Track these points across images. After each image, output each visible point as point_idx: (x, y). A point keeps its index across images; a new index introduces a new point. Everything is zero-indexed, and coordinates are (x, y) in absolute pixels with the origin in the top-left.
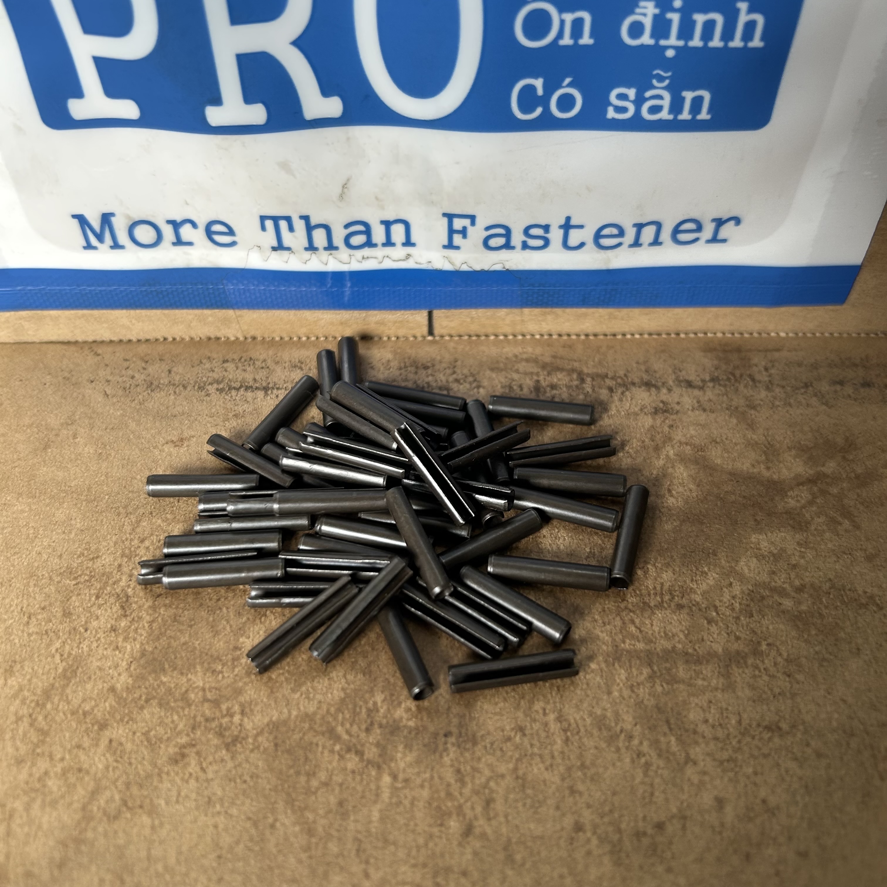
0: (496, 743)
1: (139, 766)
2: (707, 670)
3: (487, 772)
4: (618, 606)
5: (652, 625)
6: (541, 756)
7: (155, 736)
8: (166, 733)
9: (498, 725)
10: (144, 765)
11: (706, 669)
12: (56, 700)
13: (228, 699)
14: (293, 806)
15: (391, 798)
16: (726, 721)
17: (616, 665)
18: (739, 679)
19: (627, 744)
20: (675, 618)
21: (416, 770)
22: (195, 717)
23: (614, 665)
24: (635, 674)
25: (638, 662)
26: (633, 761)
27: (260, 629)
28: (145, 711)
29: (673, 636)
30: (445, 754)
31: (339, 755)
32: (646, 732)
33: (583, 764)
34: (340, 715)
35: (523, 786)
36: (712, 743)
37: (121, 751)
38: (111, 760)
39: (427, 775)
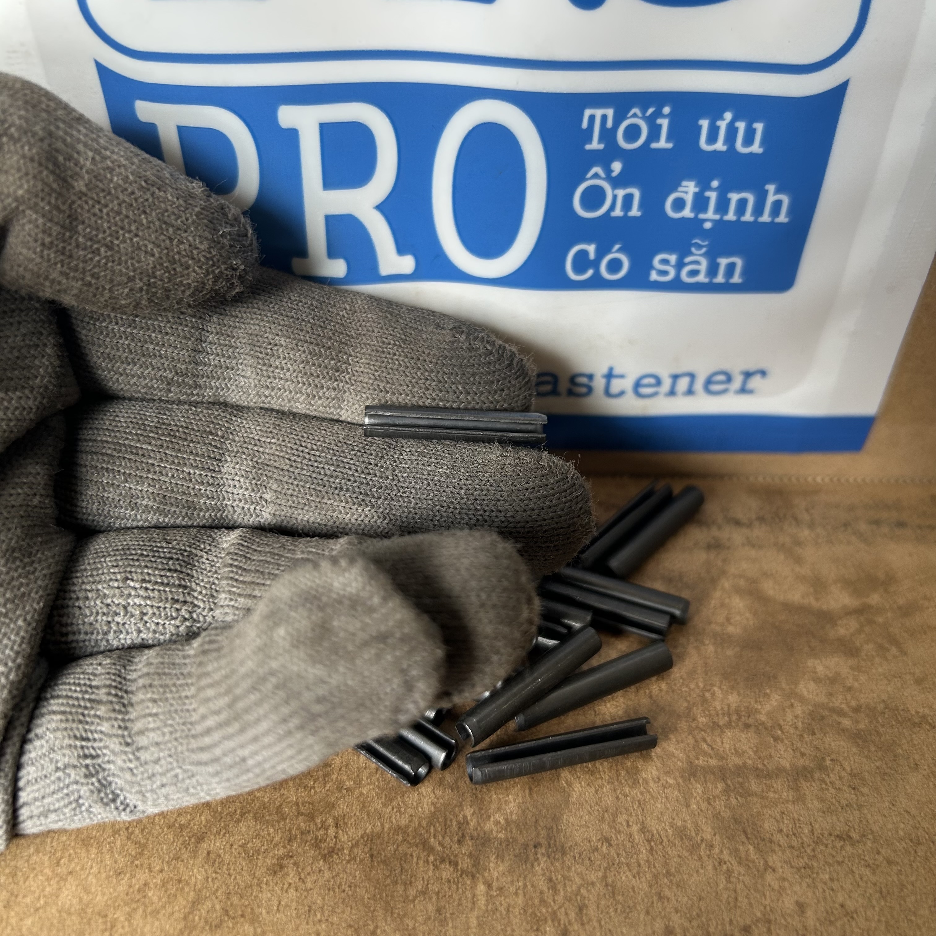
0: (585, 853)
1: (238, 877)
2: (778, 784)
3: (578, 881)
4: (690, 726)
5: (722, 742)
6: (627, 865)
7: (252, 848)
8: (263, 845)
9: (585, 836)
10: (243, 876)
11: (776, 782)
13: (321, 813)
14: (392, 913)
15: (487, 905)
16: (800, 830)
17: (692, 779)
18: (807, 792)
19: (708, 852)
20: (744, 736)
21: (509, 879)
22: (290, 830)
23: (690, 780)
24: (710, 788)
25: (712, 777)
26: (715, 868)
28: (241, 824)
29: (744, 752)
30: (536, 864)
31: (434, 865)
32: (726, 841)
33: (668, 872)
34: (432, 828)
35: (613, 893)
36: (788, 852)
37: (219, 863)
38: (209, 871)
39: (521, 884)
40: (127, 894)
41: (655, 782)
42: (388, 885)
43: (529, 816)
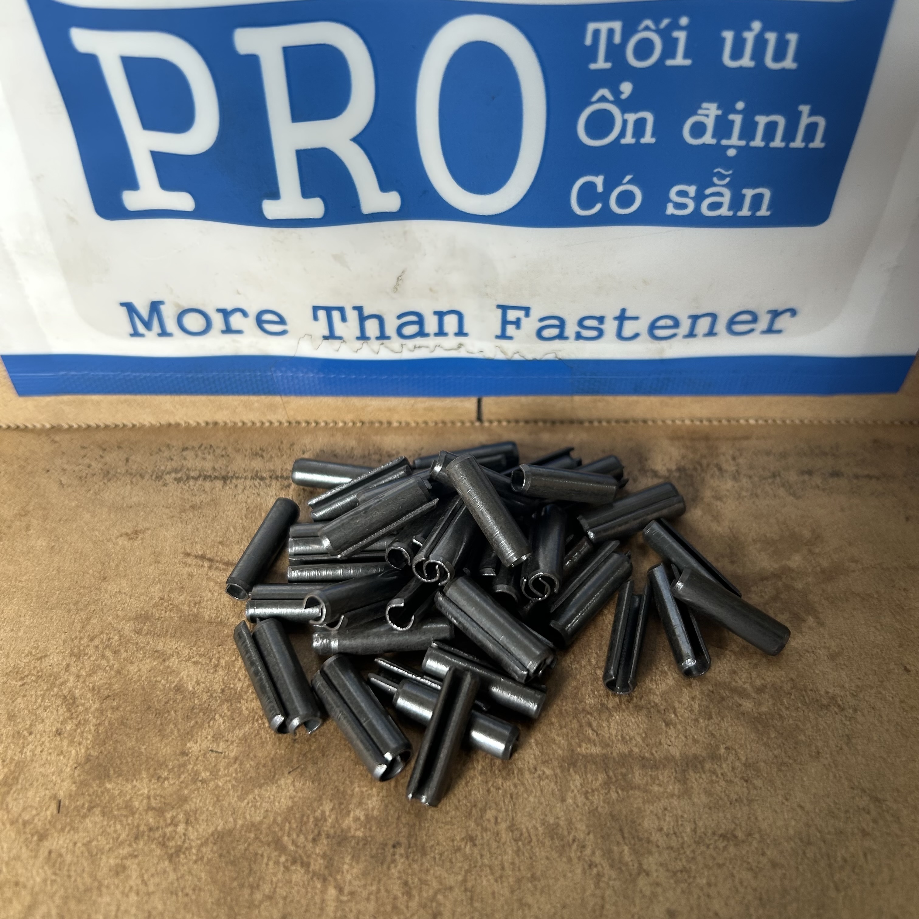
0: (446, 853)
1: (78, 879)
2: (665, 776)
3: (435, 885)
4: (576, 708)
5: (609, 727)
6: (491, 867)
7: (96, 846)
8: (108, 843)
9: (448, 835)
10: (82, 878)
11: (662, 774)
13: (173, 808)
15: (335, 912)
16: (681, 829)
17: (571, 770)
18: (695, 785)
19: (579, 854)
20: (633, 720)
21: (363, 882)
22: (138, 826)
23: (569, 771)
24: (590, 780)
25: (594, 767)
26: (584, 872)
27: (208, 734)
28: (87, 820)
29: (631, 739)
30: (393, 865)
31: (284, 867)
32: (599, 841)
33: (533, 875)
34: (287, 824)
35: (472, 899)
36: (665, 852)
37: (60, 863)
38: (49, 872)
39: (374, 888)
41: (531, 773)
42: (234, 888)
43: (392, 812)
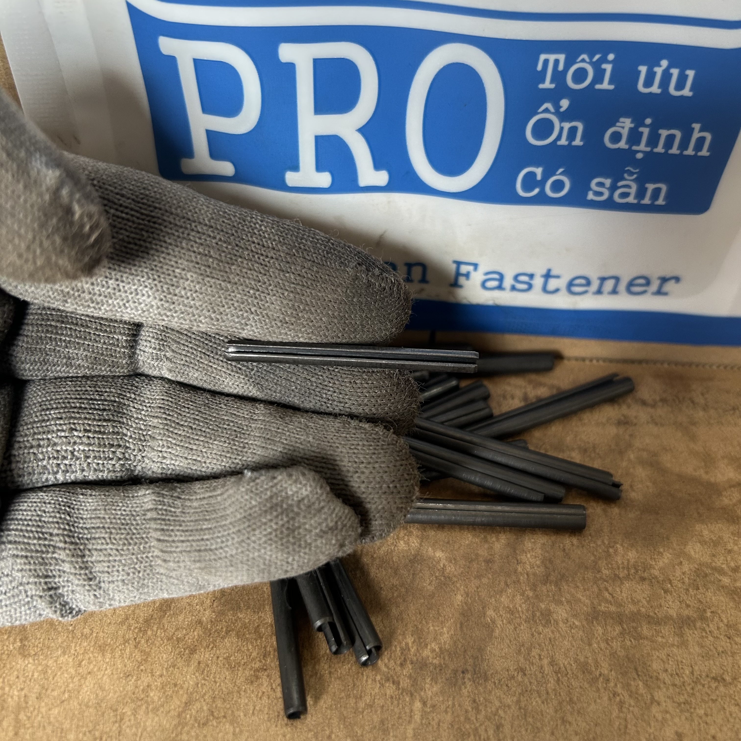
0: (503, 680)
1: (222, 684)
3: (497, 704)
4: (595, 577)
5: (621, 592)
6: (538, 692)
7: (234, 661)
8: (243, 659)
9: (504, 666)
10: (226, 684)
11: (664, 629)
12: (155, 629)
14: (345, 722)
15: (422, 719)
16: (682, 671)
17: (595, 622)
18: (690, 639)
19: (605, 685)
20: (639, 588)
21: (441, 699)
22: (265, 647)
23: (593, 623)
24: (609, 630)
25: (611, 621)
26: (610, 699)
28: (226, 640)
29: (639, 601)
31: (380, 683)
32: (620, 677)
33: (571, 700)
35: (525, 715)
36: (671, 688)
37: (208, 672)
38: (200, 678)
39: (450, 703)
40: (134, 693)
41: (564, 623)
42: (342, 698)
43: (460, 647)
